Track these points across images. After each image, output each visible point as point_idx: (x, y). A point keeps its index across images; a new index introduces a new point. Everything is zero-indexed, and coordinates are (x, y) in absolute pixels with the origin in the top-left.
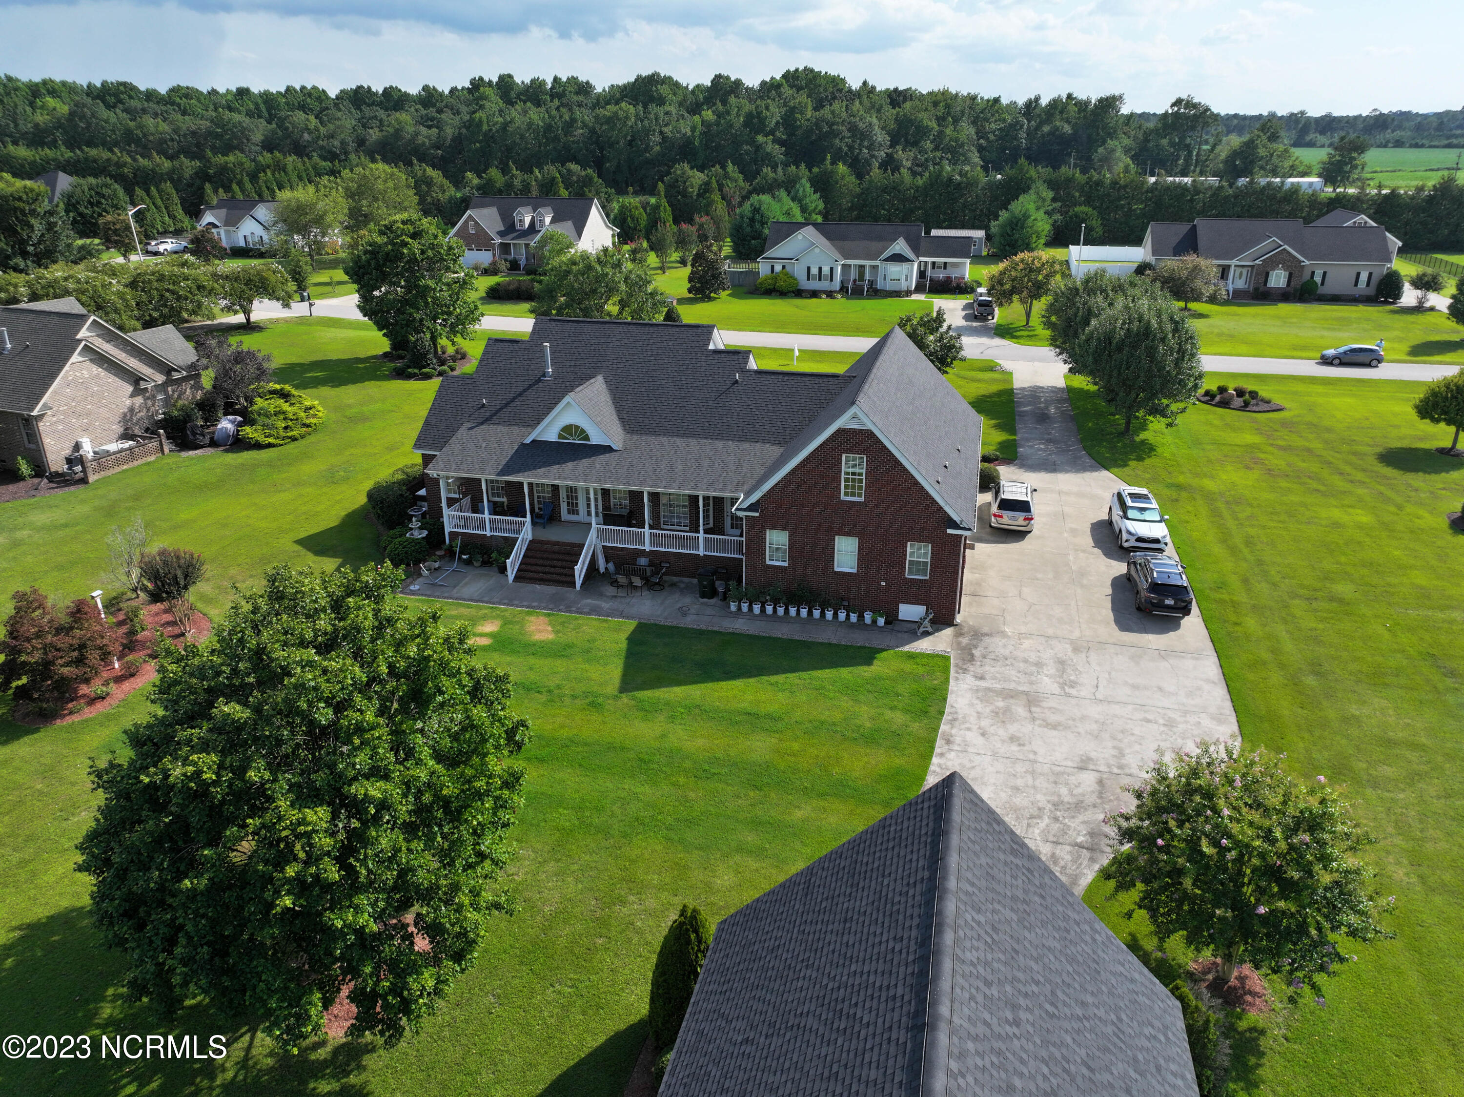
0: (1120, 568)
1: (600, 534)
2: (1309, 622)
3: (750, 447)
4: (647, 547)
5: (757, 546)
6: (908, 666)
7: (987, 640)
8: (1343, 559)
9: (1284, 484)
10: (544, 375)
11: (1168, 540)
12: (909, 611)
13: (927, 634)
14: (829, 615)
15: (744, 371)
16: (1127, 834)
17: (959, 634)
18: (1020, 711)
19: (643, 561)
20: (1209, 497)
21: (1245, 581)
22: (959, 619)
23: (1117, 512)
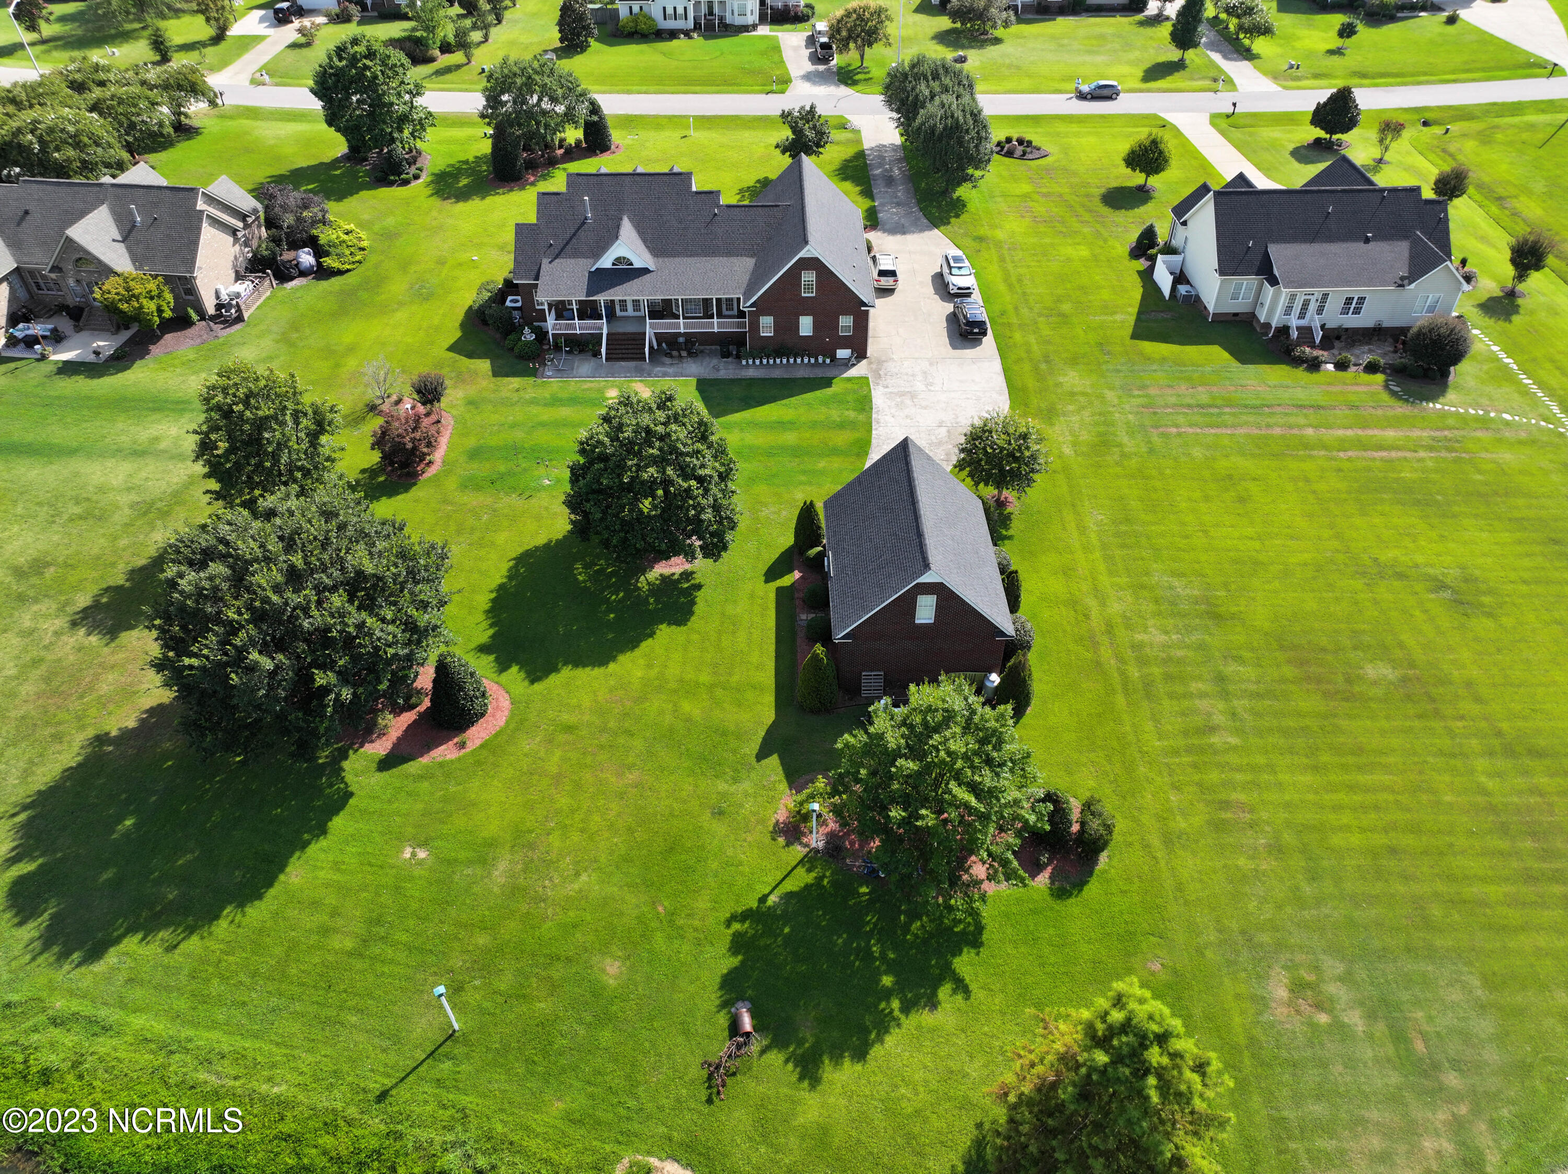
0: (949, 308)
1: (651, 325)
2: (1046, 332)
3: (734, 260)
4: (682, 331)
5: (755, 326)
6: (849, 386)
7: (885, 364)
8: (1069, 286)
9: (1042, 229)
10: (586, 218)
11: (975, 286)
12: (843, 353)
13: (854, 365)
14: (799, 361)
15: (719, 206)
16: (962, 450)
17: (870, 363)
18: (908, 402)
19: (681, 340)
20: (998, 245)
21: (1016, 308)
22: (868, 355)
23: (946, 270)
